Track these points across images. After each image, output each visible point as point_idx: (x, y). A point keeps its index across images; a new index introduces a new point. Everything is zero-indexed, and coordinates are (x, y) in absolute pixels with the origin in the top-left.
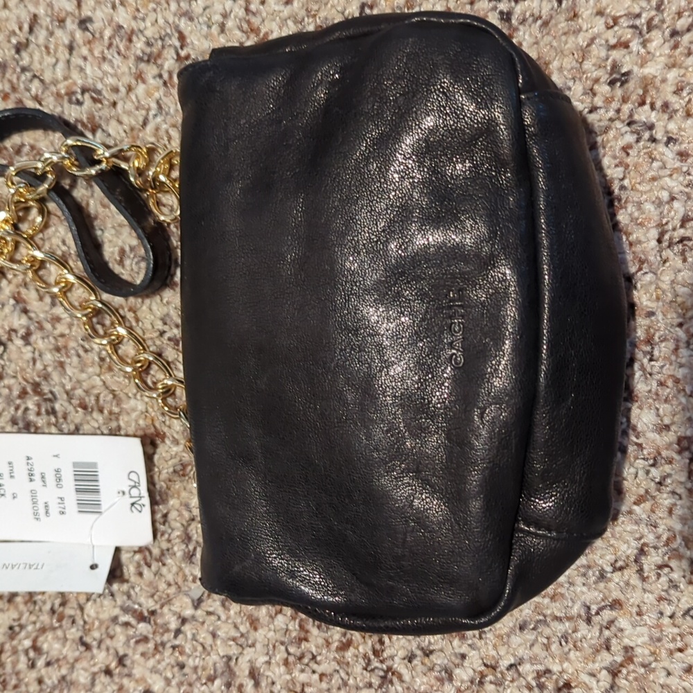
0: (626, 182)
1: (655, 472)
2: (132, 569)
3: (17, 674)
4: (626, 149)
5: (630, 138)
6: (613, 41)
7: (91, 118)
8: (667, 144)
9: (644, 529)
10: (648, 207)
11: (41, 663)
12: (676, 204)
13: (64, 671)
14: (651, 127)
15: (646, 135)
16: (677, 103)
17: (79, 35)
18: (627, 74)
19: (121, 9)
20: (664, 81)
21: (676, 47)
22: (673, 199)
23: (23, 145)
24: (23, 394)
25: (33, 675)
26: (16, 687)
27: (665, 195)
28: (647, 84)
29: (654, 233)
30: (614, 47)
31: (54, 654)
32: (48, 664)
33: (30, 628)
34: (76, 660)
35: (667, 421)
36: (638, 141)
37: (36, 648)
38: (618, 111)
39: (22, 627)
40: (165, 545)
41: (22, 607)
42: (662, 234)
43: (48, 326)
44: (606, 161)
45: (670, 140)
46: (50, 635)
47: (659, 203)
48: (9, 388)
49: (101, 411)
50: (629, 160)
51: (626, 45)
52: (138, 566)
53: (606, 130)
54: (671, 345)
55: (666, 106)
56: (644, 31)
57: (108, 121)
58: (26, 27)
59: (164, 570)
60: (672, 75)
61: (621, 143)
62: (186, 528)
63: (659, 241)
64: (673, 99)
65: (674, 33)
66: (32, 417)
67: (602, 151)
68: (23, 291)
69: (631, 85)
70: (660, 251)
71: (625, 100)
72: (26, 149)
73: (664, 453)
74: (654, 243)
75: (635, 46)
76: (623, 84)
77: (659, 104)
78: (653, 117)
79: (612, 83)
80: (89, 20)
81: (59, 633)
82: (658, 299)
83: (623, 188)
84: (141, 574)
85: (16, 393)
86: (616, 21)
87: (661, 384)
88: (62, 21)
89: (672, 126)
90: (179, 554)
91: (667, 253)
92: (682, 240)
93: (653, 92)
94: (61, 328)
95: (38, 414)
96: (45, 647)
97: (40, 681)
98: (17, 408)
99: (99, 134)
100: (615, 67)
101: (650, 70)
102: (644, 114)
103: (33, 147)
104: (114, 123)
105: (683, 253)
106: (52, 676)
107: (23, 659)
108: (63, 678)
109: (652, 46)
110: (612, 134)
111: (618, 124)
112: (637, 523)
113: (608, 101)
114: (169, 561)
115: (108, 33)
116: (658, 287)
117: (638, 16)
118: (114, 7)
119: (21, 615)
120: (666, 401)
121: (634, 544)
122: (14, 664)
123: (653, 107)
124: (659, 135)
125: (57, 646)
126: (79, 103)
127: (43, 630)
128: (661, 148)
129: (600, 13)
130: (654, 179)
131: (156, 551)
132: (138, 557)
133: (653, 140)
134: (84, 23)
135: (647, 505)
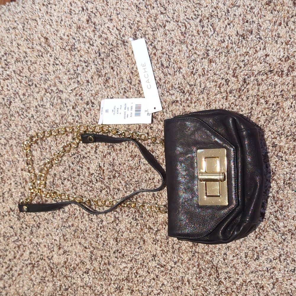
0: (276, 169)
1: (283, 237)
2: (160, 255)
3: (132, 279)
4: (276, 162)
5: (277, 159)
6: (273, 137)
7: (152, 149)
8: (285, 161)
9: (281, 250)
10: (281, 175)
11: (138, 276)
12: (288, 175)
13: (143, 279)
14: (282, 157)
15: (281, 159)
16: (288, 152)
17: (150, 130)
18: (276, 145)
19: (159, 125)
20: (285, 147)
21: (288, 139)
22: (287, 173)
23: (136, 155)
24: (135, 212)
25: (136, 279)
26: (132, 282)
27: (285, 173)
28: (280, 147)
29: (282, 182)
30: (273, 138)
31: (141, 274)
32: (140, 277)
33: (135, 268)
34: (146, 276)
35: (286, 225)
36: (279, 160)
37: (137, 273)
38: (274, 153)
39: (133, 267)
40: (168, 249)
41: (134, 263)
42: (284, 182)
43: (141, 197)
44: (271, 164)
45: (286, 160)
46: (140, 270)
47: (284, 174)
48: (132, 210)
49: (153, 217)
50: (277, 164)
51: (276, 138)
52: (161, 254)
53: (272, 157)
54: (287, 207)
55: (285, 152)
56: (280, 135)
57: (156, 150)
58: (138, 129)
59: (168, 255)
60: (287, 145)
61: (275, 160)
62: (173, 246)
63: (284, 183)
64: (287, 151)
65: (287, 136)
66: (137, 218)
67: (270, 162)
68: (136, 188)
69: (277, 148)
70: (284, 185)
71: (276, 151)
72: (137, 156)
73: (285, 233)
74: (282, 184)
75: (278, 138)
76: (275, 147)
77: (283, 152)
78: (282, 155)
79: (273, 147)
80: (152, 127)
81: (142, 269)
82: (284, 197)
83: (275, 171)
84: (162, 256)
85: (133, 212)
86: (274, 133)
87: (285, 216)
88: (146, 127)
89: (287, 157)
90: (171, 252)
91: (286, 186)
92: (289, 183)
93: (282, 149)
94: (144, 197)
95: (139, 217)
96: (139, 272)
97: (138, 281)
98: (134, 215)
99: (154, 153)
100: (274, 143)
101: (282, 144)
102: (280, 154)
103: (139, 155)
104: (157, 151)
105: (289, 186)
106: (141, 279)
107: (134, 275)
108: (143, 280)
109: (282, 139)
110: (273, 158)
111: (274, 156)
112: (279, 249)
113: (272, 151)
114: (169, 253)
115: (156, 130)
116: (283, 194)
117: (279, 132)
118: (158, 125)
119: (134, 264)
120: (286, 220)
121: (278, 254)
122: (132, 276)
123: (282, 153)
124: (284, 159)
125: (142, 272)
126: (150, 146)
127: (139, 268)
128: (284, 162)
129: (270, 131)
130: (282, 169)
131: (166, 251)
132: (161, 252)
133: (282, 160)
134: (151, 128)
135: (282, 245)
